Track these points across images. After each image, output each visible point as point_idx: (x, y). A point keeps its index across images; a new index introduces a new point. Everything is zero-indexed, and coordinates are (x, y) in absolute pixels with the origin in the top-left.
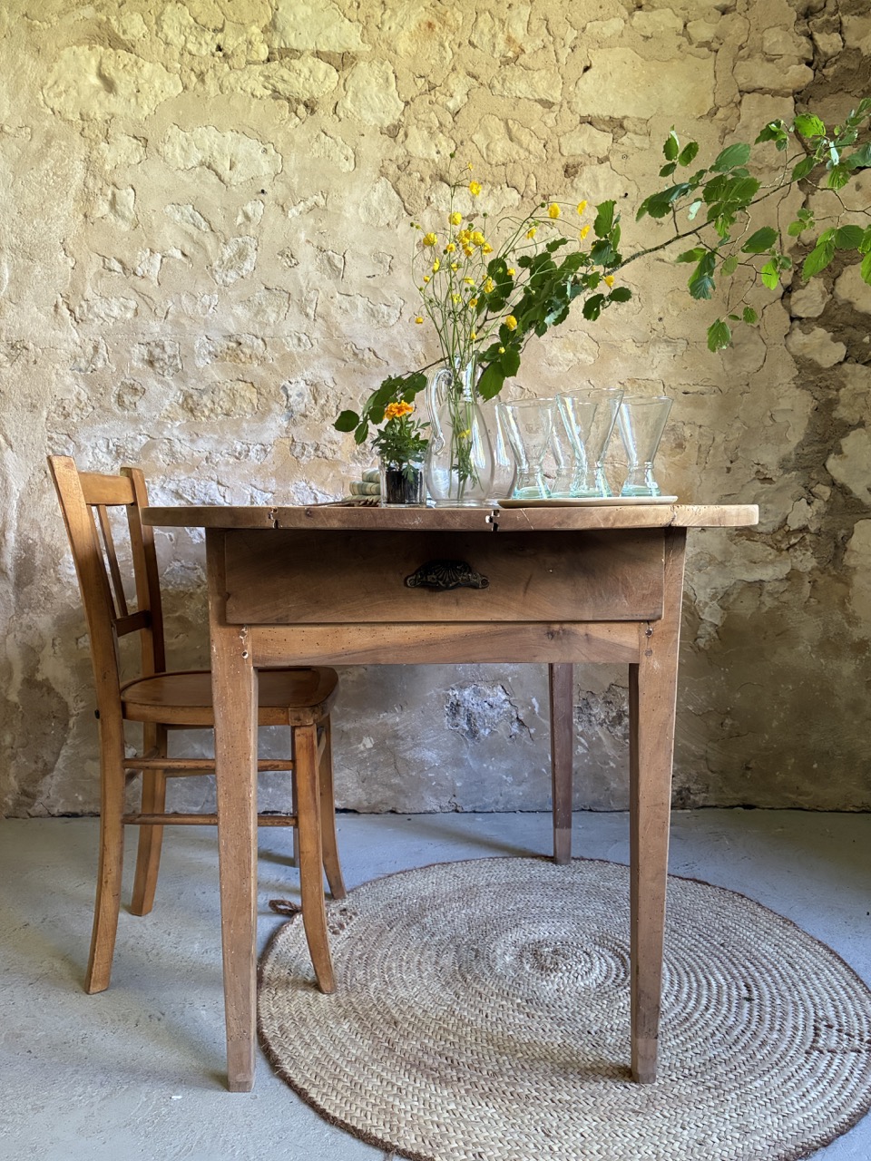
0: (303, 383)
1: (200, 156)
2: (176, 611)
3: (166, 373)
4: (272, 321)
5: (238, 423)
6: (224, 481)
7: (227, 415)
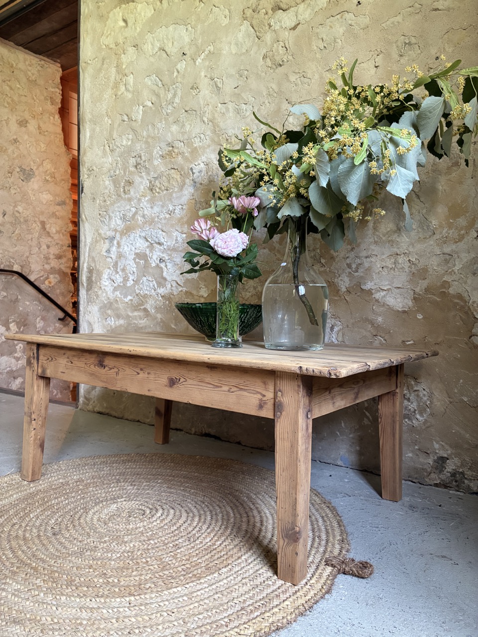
0: (202, 165)
1: (158, 45)
2: (143, 305)
3: (142, 171)
4: (187, 130)
5: (171, 194)
6: (164, 229)
7: (167, 190)
